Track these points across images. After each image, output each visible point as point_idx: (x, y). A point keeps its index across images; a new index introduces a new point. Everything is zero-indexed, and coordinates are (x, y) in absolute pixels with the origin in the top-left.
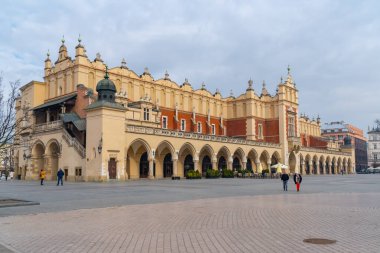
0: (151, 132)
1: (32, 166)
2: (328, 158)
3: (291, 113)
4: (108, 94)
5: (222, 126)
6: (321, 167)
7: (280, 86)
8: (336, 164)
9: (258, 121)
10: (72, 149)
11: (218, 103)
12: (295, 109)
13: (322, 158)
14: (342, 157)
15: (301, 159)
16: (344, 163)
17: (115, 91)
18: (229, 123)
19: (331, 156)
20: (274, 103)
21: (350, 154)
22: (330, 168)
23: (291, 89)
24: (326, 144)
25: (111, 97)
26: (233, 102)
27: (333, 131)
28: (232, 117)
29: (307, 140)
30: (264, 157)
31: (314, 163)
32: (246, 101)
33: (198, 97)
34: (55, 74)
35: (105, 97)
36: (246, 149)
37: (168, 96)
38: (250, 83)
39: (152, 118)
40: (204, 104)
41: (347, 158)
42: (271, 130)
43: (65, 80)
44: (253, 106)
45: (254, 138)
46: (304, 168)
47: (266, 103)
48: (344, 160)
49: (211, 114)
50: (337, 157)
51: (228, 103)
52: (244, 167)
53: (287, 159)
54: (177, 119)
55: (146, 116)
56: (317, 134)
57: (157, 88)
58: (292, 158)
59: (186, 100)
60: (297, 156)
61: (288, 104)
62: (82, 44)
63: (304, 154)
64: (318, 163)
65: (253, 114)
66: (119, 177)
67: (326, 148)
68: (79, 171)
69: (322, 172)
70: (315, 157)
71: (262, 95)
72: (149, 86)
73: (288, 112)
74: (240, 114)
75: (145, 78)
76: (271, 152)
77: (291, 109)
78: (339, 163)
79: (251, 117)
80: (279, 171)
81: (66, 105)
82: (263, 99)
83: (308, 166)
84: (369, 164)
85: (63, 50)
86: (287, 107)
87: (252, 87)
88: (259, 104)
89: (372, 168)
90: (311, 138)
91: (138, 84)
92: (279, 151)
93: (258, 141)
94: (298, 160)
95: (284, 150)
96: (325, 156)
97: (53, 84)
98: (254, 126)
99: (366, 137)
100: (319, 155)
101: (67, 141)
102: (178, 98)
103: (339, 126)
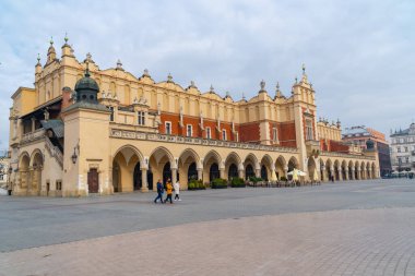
0: (143, 137)
1: (20, 180)
2: (350, 163)
3: (309, 116)
4: (88, 94)
5: (234, 131)
6: (344, 172)
7: (295, 86)
8: (359, 169)
9: (272, 125)
10: (54, 159)
11: (229, 107)
12: (312, 111)
13: (344, 162)
14: (366, 161)
15: (322, 165)
16: (368, 167)
17: (98, 91)
18: (241, 128)
19: (354, 161)
20: (289, 105)
21: (373, 157)
22: (353, 174)
23: (307, 89)
24: (347, 148)
25: (92, 97)
26: (245, 106)
27: (354, 135)
28: (244, 121)
29: (328, 145)
30: (280, 162)
31: (336, 168)
32: (258, 103)
33: (206, 101)
34: (44, 79)
35: (84, 97)
36: (259, 155)
37: (172, 100)
38: (262, 84)
39: (149, 122)
40: (213, 108)
41: (371, 162)
42: (286, 134)
43: (53, 84)
44: (266, 109)
45: (268, 143)
46: (325, 174)
47: (280, 105)
48: (368, 164)
49: (221, 118)
50: (360, 161)
51: (240, 106)
52: (258, 175)
53: (305, 165)
54: (182, 125)
55: (142, 120)
56: (338, 138)
57: (159, 91)
58: (311, 164)
59: (193, 104)
60: (317, 161)
61: (305, 106)
62: (68, 43)
63: (325, 159)
64: (340, 168)
65: (267, 117)
66: (101, 190)
67: (347, 153)
68: (59, 185)
69: (344, 178)
70: (336, 162)
71: (276, 97)
72: (149, 89)
73: (304, 114)
74: (253, 118)
75: (144, 80)
76: (287, 157)
77: (307, 111)
78: (362, 168)
79: (264, 121)
80: (295, 178)
81: (49, 111)
82: (277, 101)
83: (329, 172)
84: (394, 168)
85: (51, 52)
86: (304, 109)
87: (265, 89)
88: (272, 106)
89: (396, 172)
90: (332, 143)
91: (137, 87)
92: (297, 156)
93: (273, 147)
94: (318, 165)
95: (302, 155)
96: (348, 160)
97: (41, 90)
98: (268, 130)
99: (389, 141)
100: (340, 160)
101: (49, 150)
102: (183, 102)
103: (361, 131)
